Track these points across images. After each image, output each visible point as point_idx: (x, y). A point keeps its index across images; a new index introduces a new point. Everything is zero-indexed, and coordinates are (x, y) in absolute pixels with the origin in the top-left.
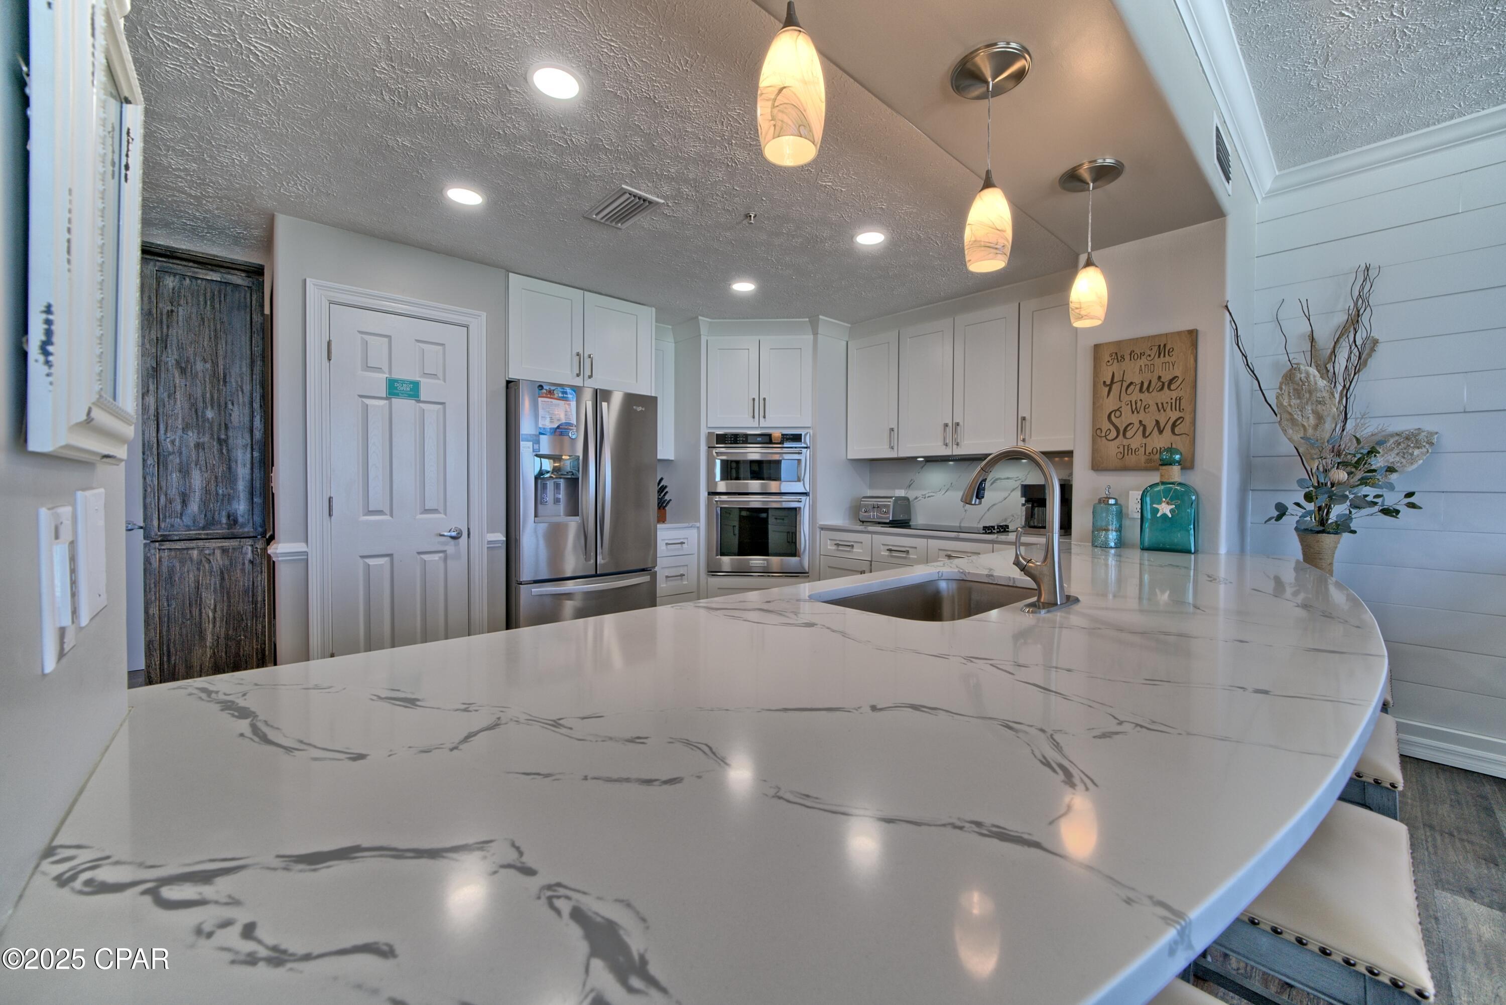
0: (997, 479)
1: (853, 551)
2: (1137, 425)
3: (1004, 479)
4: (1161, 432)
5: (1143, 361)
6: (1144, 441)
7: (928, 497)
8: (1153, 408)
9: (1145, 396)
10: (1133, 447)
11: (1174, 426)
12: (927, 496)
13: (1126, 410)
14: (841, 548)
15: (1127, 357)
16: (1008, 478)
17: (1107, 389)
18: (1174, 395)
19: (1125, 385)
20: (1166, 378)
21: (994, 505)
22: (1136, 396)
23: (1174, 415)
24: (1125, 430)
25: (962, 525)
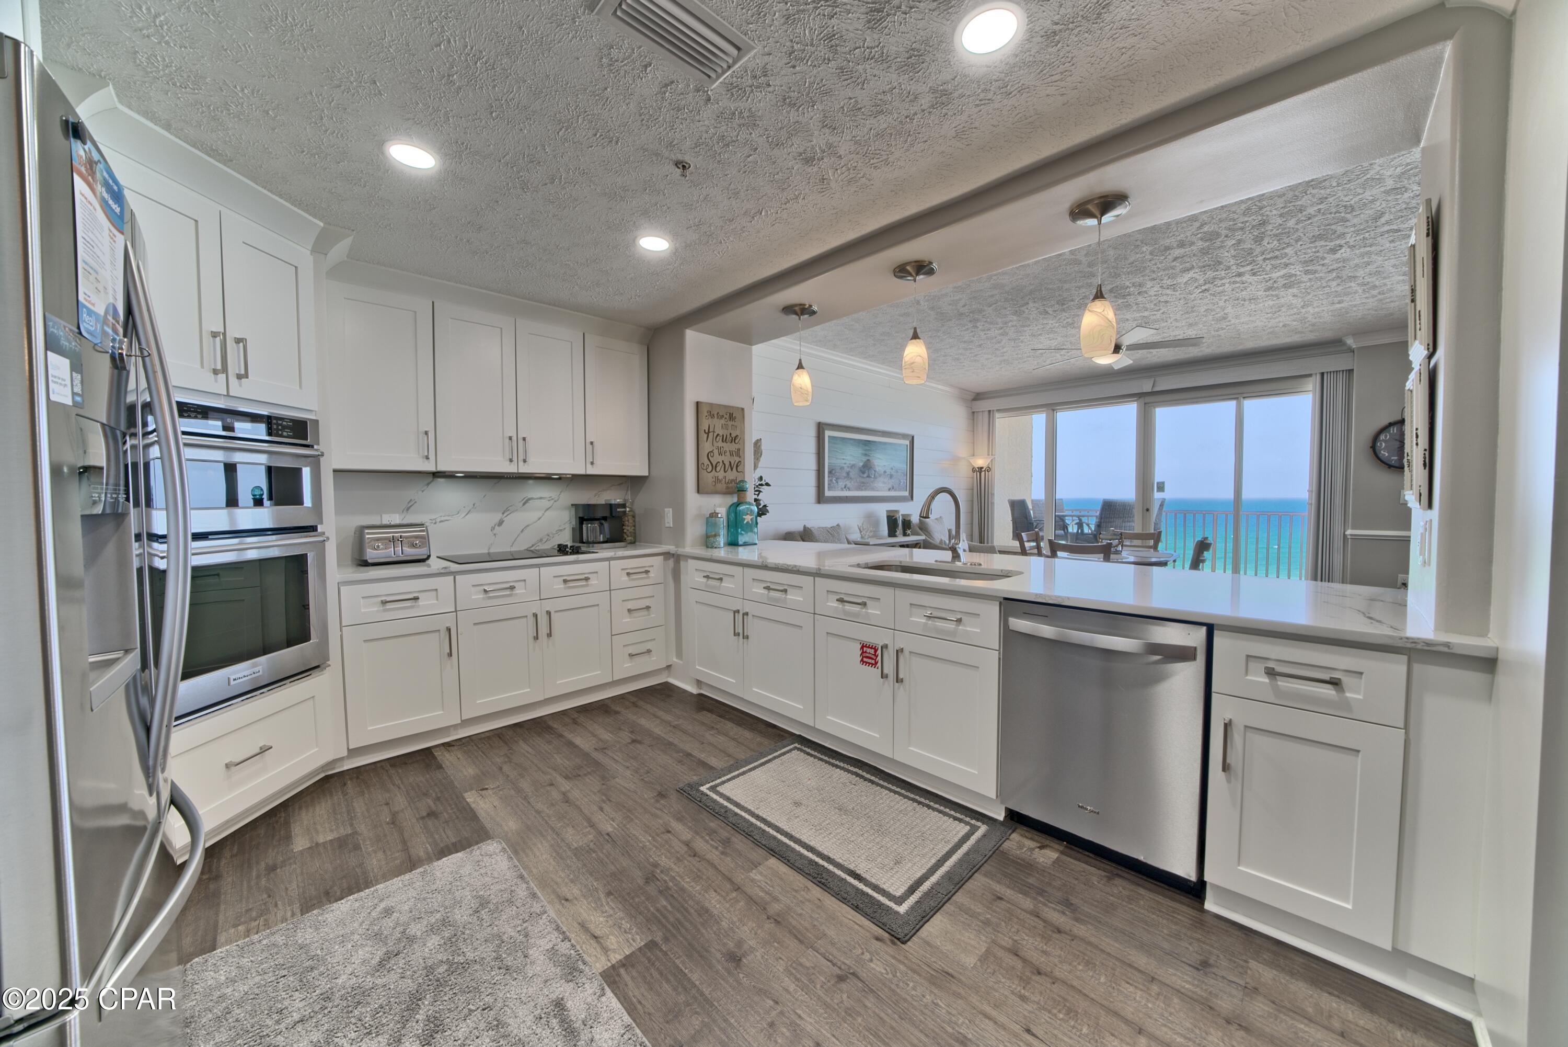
0: (529, 499)
1: (419, 606)
2: (721, 463)
3: (537, 499)
4: (732, 469)
5: (723, 421)
6: (725, 474)
7: (440, 522)
8: (728, 454)
9: (724, 444)
10: (720, 478)
11: (737, 466)
12: (438, 520)
13: (716, 452)
14: (389, 606)
15: (716, 416)
16: (541, 498)
17: (706, 435)
18: (737, 446)
19: (715, 435)
20: (733, 435)
21: (528, 526)
22: (720, 444)
23: (737, 459)
24: (716, 467)
25: (492, 551)
